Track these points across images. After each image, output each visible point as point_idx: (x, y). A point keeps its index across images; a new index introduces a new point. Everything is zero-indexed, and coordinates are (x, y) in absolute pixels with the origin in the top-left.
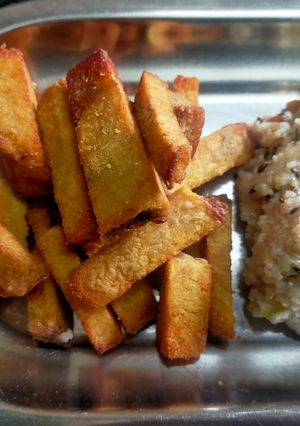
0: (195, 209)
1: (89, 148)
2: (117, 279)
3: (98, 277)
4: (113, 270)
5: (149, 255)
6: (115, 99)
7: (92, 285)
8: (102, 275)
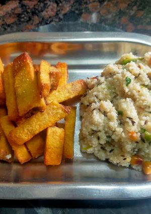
0: (58, 108)
1: (18, 85)
2: (27, 134)
3: (20, 133)
4: (26, 130)
5: (40, 125)
6: (28, 69)
7: (17, 136)
8: (21, 132)
